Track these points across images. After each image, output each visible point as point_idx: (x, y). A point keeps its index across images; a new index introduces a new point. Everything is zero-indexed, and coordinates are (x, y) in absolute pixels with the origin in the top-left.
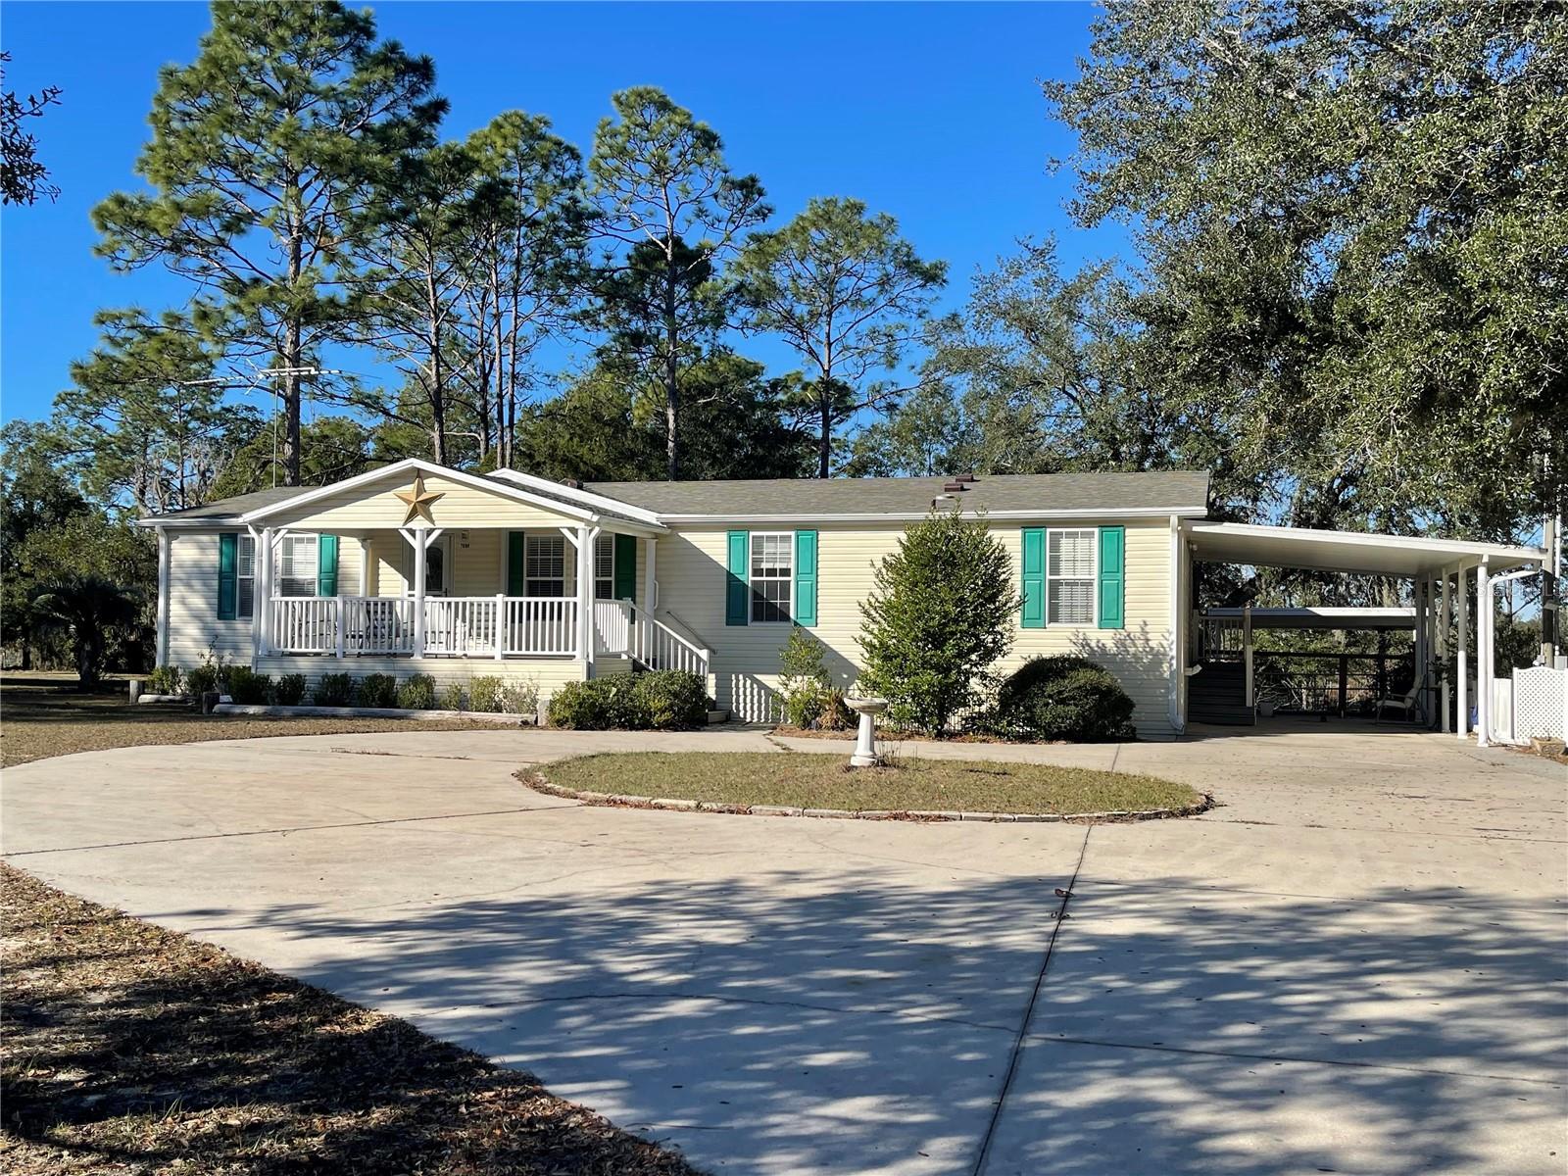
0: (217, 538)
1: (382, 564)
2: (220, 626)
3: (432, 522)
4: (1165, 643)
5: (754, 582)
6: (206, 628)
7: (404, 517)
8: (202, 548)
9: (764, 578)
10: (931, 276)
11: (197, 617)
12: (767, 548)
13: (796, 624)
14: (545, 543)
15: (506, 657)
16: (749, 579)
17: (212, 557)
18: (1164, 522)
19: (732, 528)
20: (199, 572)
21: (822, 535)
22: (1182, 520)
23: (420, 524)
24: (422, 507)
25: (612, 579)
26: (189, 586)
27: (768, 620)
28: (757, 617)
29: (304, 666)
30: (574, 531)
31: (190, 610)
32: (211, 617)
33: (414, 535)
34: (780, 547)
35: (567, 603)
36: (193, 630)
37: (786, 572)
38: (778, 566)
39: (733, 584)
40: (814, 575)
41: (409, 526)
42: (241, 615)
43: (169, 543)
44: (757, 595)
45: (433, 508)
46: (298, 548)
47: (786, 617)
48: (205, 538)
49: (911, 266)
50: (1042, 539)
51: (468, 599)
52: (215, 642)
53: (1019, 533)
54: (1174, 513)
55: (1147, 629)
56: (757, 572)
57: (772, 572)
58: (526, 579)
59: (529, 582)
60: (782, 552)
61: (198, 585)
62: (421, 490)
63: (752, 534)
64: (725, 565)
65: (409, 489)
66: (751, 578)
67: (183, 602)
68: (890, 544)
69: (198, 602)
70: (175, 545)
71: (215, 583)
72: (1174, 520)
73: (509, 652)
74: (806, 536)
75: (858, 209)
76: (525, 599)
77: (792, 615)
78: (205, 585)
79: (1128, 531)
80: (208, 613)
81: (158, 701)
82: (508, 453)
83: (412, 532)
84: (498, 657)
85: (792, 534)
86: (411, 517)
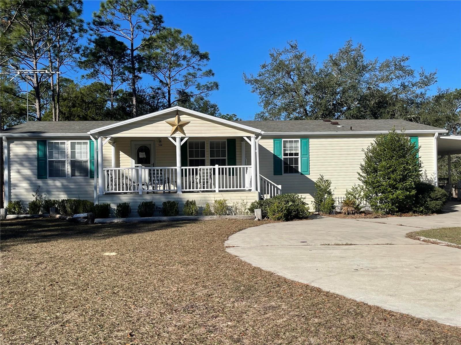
0: (36, 142)
1: (121, 153)
2: (40, 183)
3: (185, 134)
4: (432, 177)
5: (284, 158)
6: (32, 183)
8: (28, 147)
9: (288, 157)
10: (204, 57)
11: (26, 178)
12: (288, 145)
13: (302, 174)
14: (197, 144)
17: (34, 151)
19: (274, 137)
20: (24, 159)
21: (311, 140)
23: (178, 135)
25: (226, 158)
26: (21, 164)
27: (290, 173)
28: (286, 172)
30: (249, 138)
31: (22, 175)
32: (34, 178)
34: (294, 145)
36: (25, 185)
37: (297, 154)
38: (294, 152)
39: (276, 158)
40: (308, 155)
41: (173, 136)
42: (50, 176)
43: (9, 145)
44: (285, 163)
46: (77, 146)
48: (29, 143)
52: (37, 190)
54: (437, 131)
56: (286, 155)
57: (291, 154)
58: (188, 158)
59: (190, 160)
60: (296, 147)
61: (26, 164)
62: (179, 120)
63: (283, 140)
64: (272, 152)
65: (175, 120)
67: (19, 172)
69: (27, 172)
70: (12, 145)
71: (36, 163)
73: (221, 189)
74: (304, 141)
75: (179, 32)
76: (228, 167)
77: (300, 170)
78: (30, 164)
79: (419, 138)
80: (32, 176)
81: (17, 218)
83: (174, 139)
84: (217, 191)
85: (299, 140)
86: (174, 132)
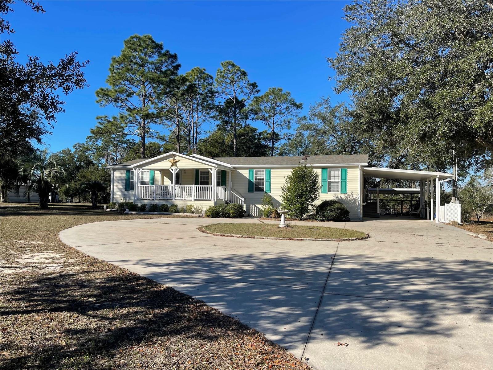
0: (125, 171)
1: (165, 177)
2: (126, 192)
3: (177, 167)
4: (357, 197)
5: (255, 182)
6: (122, 193)
7: (170, 166)
8: (121, 173)
9: (258, 181)
10: (299, 107)
11: (120, 190)
12: (258, 173)
13: (265, 192)
14: (204, 172)
15: (195, 200)
16: (254, 181)
17: (124, 175)
18: (357, 167)
19: (250, 169)
20: (121, 179)
21: (272, 170)
22: (362, 166)
23: (174, 167)
24: (175, 163)
25: (221, 181)
26: (118, 183)
27: (259, 191)
28: (256, 191)
29: (146, 202)
30: (211, 169)
31: (119, 188)
32: (123, 190)
33: (173, 170)
34: (262, 173)
35: (210, 187)
36: (119, 193)
37: (263, 179)
38: (261, 178)
39: (250, 182)
40: (270, 180)
41: (171, 168)
42: (131, 189)
43: (114, 172)
44: (256, 185)
45: (177, 164)
46: (144, 173)
47: (264, 191)
48: (122, 171)
49: (294, 104)
50: (326, 171)
51: (186, 186)
52: (125, 196)
53: (321, 170)
54: (360, 165)
55: (353, 193)
56: (256, 179)
57: (259, 179)
58: (200, 181)
59: (201, 182)
60: (262, 175)
61: (120, 182)
62: (174, 159)
63: (255, 170)
64: (248, 178)
65: (172, 159)
66: (255, 181)
67: (117, 186)
68: (289, 172)
69: (120, 186)
70: (115, 173)
71: (125, 182)
72: (360, 166)
73: (196, 199)
74: (268, 171)
75: (281, 90)
76: (199, 186)
77: (265, 190)
78: (122, 182)
79: (348, 169)
80: (123, 189)
81: (111, 210)
82: (195, 151)
83: (172, 170)
84: (193, 200)
85: (265, 170)
86: (172, 166)
